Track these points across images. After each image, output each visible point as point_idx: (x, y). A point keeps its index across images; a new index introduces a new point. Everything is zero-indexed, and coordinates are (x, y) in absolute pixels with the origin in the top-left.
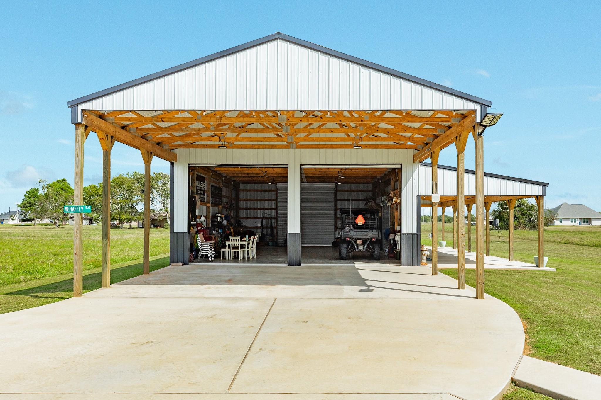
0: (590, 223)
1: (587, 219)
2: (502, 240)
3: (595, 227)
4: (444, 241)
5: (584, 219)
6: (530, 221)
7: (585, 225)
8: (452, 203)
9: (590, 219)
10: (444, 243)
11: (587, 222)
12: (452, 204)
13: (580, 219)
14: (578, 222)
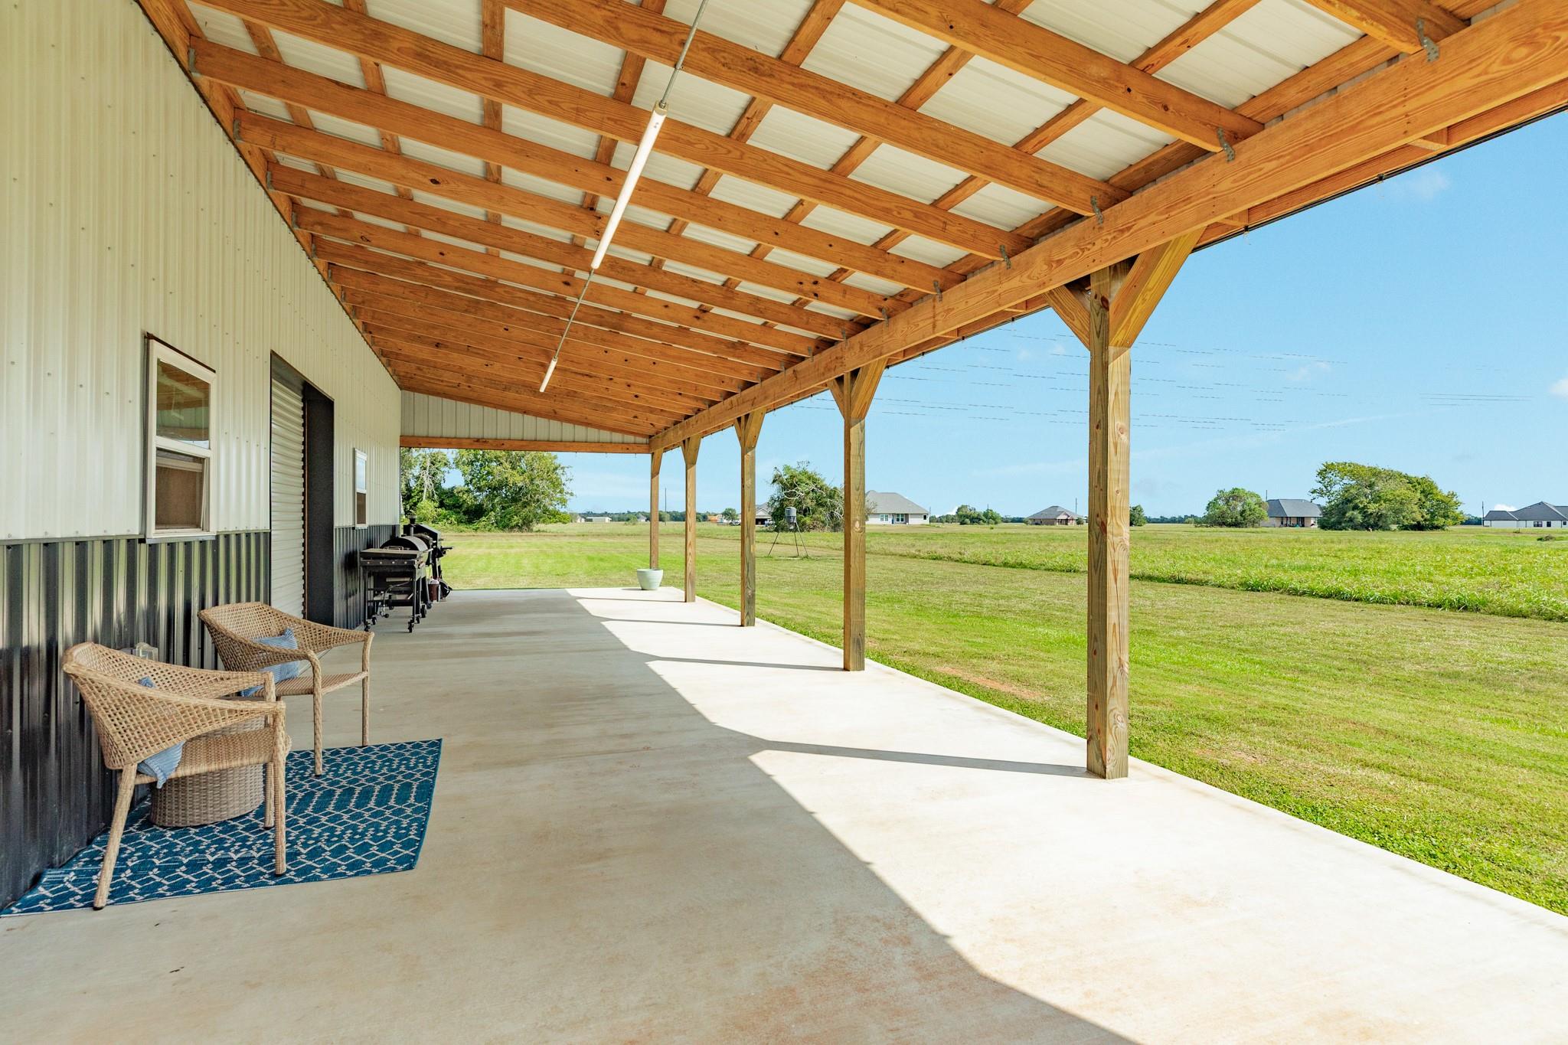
0: (907, 521)
1: (902, 515)
2: (803, 554)
3: (914, 527)
4: (658, 569)
5: (898, 515)
6: (832, 515)
7: (899, 525)
8: (680, 429)
9: (907, 515)
10: (657, 575)
11: (902, 520)
12: (680, 432)
13: (893, 514)
14: (890, 520)
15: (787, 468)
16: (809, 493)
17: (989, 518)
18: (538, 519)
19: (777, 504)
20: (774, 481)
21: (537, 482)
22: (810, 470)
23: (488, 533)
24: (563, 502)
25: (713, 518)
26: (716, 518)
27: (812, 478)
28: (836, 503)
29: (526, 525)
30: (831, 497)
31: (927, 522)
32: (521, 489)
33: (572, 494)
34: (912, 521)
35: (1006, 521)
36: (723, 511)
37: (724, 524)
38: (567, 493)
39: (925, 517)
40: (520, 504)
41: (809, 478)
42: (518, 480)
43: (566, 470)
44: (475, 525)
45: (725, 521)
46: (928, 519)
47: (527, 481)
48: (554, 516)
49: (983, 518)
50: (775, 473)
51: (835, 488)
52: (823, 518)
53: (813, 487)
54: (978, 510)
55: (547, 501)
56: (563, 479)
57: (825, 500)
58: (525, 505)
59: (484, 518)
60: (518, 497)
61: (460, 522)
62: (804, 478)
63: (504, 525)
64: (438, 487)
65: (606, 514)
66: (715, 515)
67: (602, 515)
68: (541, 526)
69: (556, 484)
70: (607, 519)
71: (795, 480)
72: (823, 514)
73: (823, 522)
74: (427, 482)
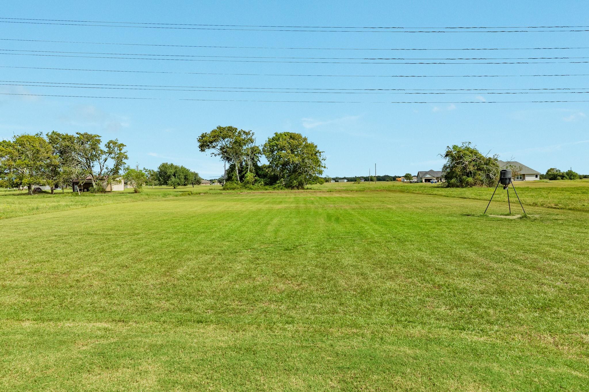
0: (524, 179)
3: (529, 182)
6: (488, 176)
9: (524, 175)
11: (520, 178)
15: (455, 147)
16: (471, 162)
17: (570, 175)
18: (308, 181)
19: (448, 170)
20: (447, 156)
21: (306, 161)
22: (471, 147)
23: (280, 191)
24: (321, 172)
25: (399, 179)
26: (401, 179)
27: (474, 152)
28: (490, 168)
29: (300, 186)
30: (486, 164)
31: (538, 179)
32: (297, 165)
33: (325, 167)
34: (528, 179)
35: (581, 177)
36: (404, 175)
37: (406, 182)
38: (322, 167)
39: (537, 176)
40: (297, 173)
41: (471, 152)
42: (297, 160)
43: (321, 153)
44: (274, 186)
45: (405, 180)
46: (539, 177)
47: (301, 160)
48: (316, 180)
49: (566, 176)
50: (447, 150)
51: (490, 158)
52: (481, 178)
53: (474, 158)
54: (562, 171)
55: (311, 172)
56: (320, 159)
57: (483, 166)
58: (300, 174)
59: (278, 182)
60: (296, 170)
61: (266, 184)
62: (467, 152)
63: (289, 186)
64: (255, 165)
65: (345, 178)
66: (400, 177)
67: (343, 179)
68: (309, 186)
69: (317, 162)
70: (345, 180)
71: (461, 154)
72: (481, 176)
73: (481, 181)
74: (250, 163)
